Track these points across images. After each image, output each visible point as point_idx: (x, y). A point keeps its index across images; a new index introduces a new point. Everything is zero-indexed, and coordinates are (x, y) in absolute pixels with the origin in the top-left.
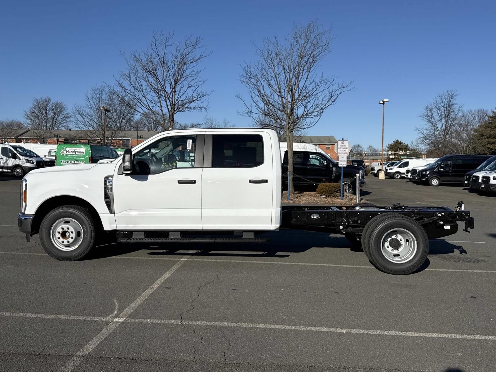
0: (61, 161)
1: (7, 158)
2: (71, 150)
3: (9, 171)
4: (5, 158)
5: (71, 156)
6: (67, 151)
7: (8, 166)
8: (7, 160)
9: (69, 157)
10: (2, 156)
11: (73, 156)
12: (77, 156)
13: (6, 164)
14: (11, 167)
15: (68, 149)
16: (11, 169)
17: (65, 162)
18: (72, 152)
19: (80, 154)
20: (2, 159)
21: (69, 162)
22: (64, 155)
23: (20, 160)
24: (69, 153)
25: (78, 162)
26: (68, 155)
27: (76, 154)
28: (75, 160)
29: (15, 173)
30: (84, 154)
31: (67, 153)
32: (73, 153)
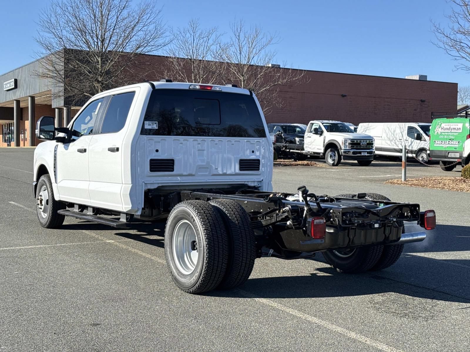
0: (435, 142)
1: (413, 140)
2: (446, 127)
3: (414, 155)
4: (410, 139)
5: (446, 134)
6: (442, 128)
7: (413, 149)
8: (412, 143)
9: (444, 135)
10: (408, 137)
11: (448, 134)
12: (452, 134)
13: (411, 146)
14: (416, 151)
15: (443, 125)
16: (416, 152)
17: (438, 142)
18: (447, 129)
19: (456, 131)
20: (407, 141)
21: (443, 143)
22: (438, 134)
23: (426, 142)
24: (444, 131)
25: (453, 143)
26: (443, 134)
27: (452, 131)
28: (450, 140)
29: (421, 159)
30: (461, 131)
31: (442, 131)
32: (448, 131)
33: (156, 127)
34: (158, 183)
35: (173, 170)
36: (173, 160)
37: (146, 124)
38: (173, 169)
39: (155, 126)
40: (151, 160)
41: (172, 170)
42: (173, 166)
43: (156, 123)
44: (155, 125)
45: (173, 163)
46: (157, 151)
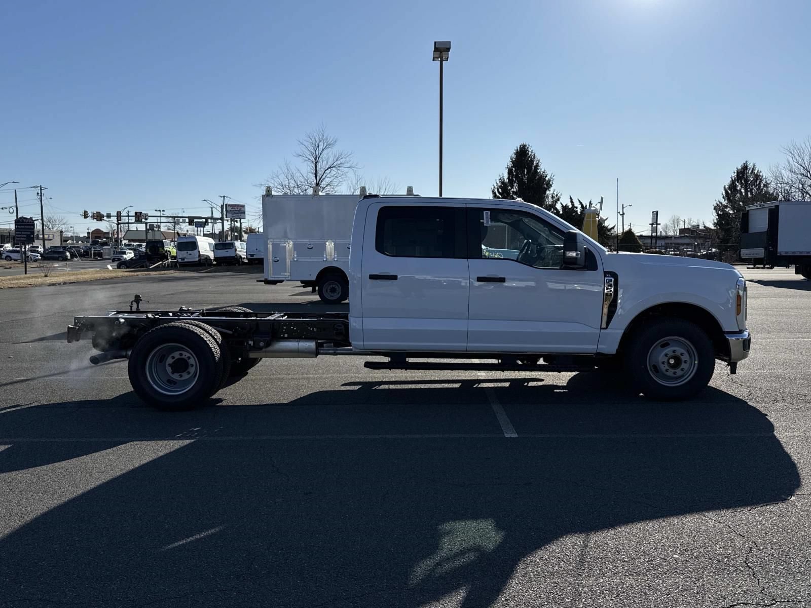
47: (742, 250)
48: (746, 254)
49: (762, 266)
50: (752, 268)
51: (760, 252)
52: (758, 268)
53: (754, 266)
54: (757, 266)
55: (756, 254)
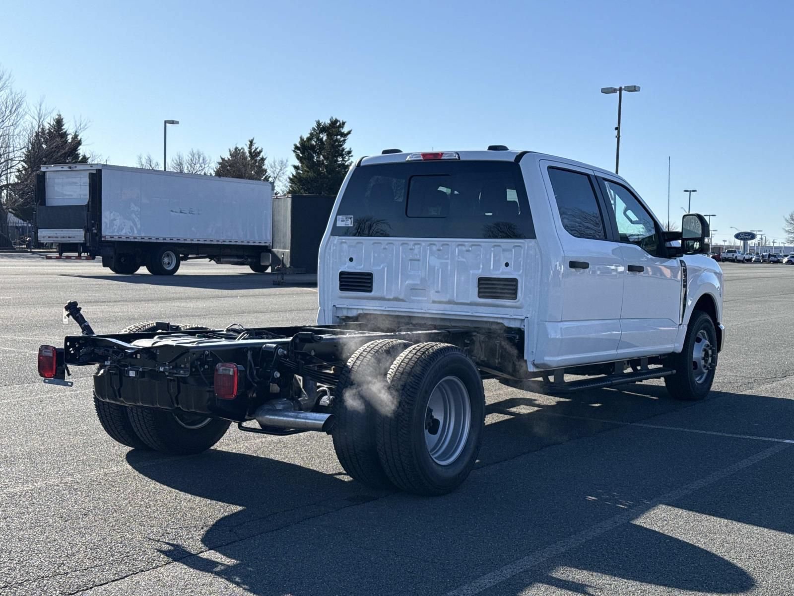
33: (351, 224)
34: (358, 309)
35: (371, 291)
36: (370, 275)
37: (339, 220)
38: (371, 287)
39: (349, 223)
40: (342, 274)
41: (369, 289)
42: (371, 283)
43: (351, 218)
44: (350, 220)
45: (371, 279)
46: (351, 260)
47: (39, 230)
48: (49, 237)
49: (76, 254)
50: (57, 258)
51: (77, 235)
52: (69, 258)
53: (61, 255)
54: (65, 254)
55: (69, 237)
